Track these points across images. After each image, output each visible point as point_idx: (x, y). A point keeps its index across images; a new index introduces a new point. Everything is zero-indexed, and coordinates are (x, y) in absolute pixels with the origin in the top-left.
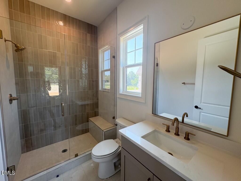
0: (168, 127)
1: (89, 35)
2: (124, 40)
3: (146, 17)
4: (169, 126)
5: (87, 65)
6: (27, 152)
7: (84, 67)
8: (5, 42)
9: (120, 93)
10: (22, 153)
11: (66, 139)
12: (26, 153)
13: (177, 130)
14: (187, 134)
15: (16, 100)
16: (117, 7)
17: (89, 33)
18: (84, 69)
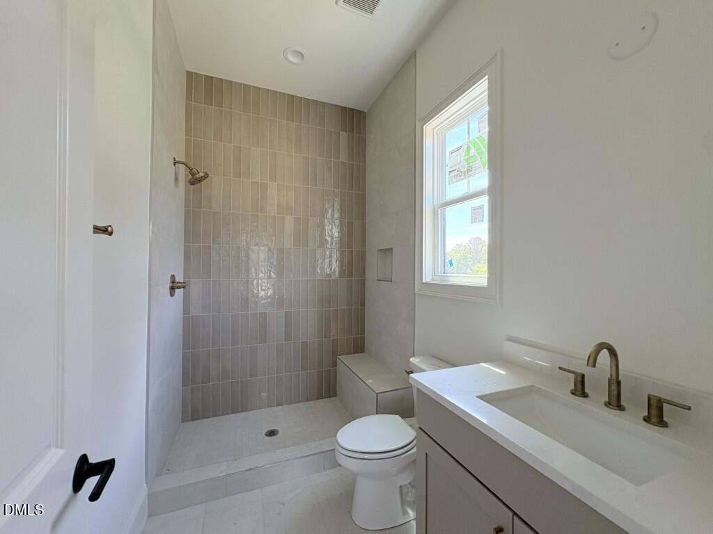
0: (579, 379)
1: (344, 136)
2: (437, 133)
3: (496, 55)
4: (583, 376)
5: (338, 210)
6: (192, 420)
7: (329, 216)
8: (175, 165)
9: (424, 281)
10: (183, 421)
11: (277, 406)
12: (190, 422)
13: (614, 387)
14: (654, 403)
15: (182, 289)
16: (415, 52)
17: (343, 131)
18: (329, 223)
